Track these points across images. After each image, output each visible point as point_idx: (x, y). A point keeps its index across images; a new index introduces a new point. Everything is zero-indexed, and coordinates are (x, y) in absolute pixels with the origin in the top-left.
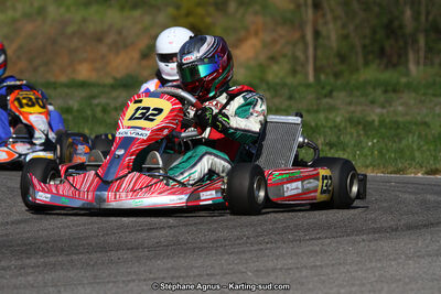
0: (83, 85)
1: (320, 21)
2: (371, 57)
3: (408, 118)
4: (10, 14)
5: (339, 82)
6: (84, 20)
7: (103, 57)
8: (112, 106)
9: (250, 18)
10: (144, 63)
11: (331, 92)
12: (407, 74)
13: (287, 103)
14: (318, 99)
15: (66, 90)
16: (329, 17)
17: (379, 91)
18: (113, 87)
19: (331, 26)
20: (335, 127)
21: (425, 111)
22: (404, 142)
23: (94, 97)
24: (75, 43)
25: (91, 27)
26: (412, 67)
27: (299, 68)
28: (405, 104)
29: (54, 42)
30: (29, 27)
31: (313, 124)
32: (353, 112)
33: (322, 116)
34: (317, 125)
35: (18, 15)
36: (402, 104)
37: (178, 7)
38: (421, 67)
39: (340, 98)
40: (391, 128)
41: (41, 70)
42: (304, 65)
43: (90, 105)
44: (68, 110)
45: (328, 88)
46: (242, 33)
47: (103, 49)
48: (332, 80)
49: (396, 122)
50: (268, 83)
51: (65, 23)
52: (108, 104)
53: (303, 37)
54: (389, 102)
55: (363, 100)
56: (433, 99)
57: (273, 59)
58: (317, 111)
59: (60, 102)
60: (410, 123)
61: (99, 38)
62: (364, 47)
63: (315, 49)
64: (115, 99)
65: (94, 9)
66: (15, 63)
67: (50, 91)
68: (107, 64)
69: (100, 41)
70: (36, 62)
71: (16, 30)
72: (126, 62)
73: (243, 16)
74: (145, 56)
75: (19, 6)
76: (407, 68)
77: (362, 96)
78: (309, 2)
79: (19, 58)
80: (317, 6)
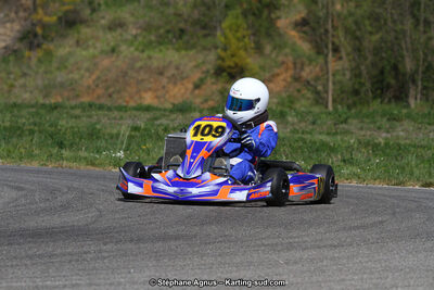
0: (148, 109)
2: (378, 92)
3: (408, 142)
4: (91, 51)
5: (353, 111)
6: (150, 58)
7: (164, 87)
8: (171, 126)
9: (281, 59)
10: (197, 92)
11: (346, 119)
12: (408, 106)
13: (311, 127)
14: (335, 124)
15: (134, 112)
17: (385, 120)
18: (171, 111)
20: (349, 147)
21: (421, 135)
22: (405, 160)
23: (156, 119)
24: (142, 75)
25: (155, 64)
26: (412, 102)
28: (406, 130)
29: (125, 74)
30: (106, 62)
31: (332, 144)
32: (364, 136)
33: (339, 137)
34: (334, 145)
35: (97, 52)
36: (403, 130)
37: (225, 49)
38: (418, 101)
39: (354, 124)
40: (394, 149)
41: (115, 96)
43: (153, 125)
44: (136, 129)
45: (344, 116)
46: (276, 70)
47: (164, 81)
48: (345, 110)
49: (399, 145)
50: (296, 111)
51: (134, 60)
52: (168, 125)
54: (393, 128)
55: (372, 126)
56: (429, 127)
58: (336, 134)
59: (130, 122)
60: (410, 145)
61: (161, 72)
62: (373, 84)
64: (172, 120)
66: (94, 90)
67: (121, 113)
68: (167, 92)
69: (161, 74)
70: (111, 90)
71: (95, 65)
72: (183, 91)
73: (277, 56)
74: (197, 87)
75: (98, 45)
76: (407, 102)
77: (371, 123)
78: (330, 47)
79: (97, 86)
80: (336, 51)
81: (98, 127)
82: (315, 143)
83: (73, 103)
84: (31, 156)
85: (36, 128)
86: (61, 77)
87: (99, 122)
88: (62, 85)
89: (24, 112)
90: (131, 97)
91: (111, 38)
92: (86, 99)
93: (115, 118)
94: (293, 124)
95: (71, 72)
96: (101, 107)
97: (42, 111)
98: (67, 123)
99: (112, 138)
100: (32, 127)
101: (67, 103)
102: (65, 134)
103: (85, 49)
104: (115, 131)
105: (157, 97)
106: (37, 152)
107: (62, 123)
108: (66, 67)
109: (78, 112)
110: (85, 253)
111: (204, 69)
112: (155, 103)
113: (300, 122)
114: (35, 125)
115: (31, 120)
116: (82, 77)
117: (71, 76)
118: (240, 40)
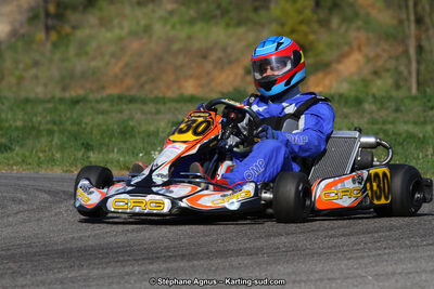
0: (192, 99)
1: (423, 37)
4: (117, 32)
6: (189, 38)
7: (208, 74)
9: (353, 34)
10: (249, 78)
13: (393, 115)
14: (424, 111)
15: (174, 105)
16: (432, 31)
24: (181, 60)
25: (196, 45)
27: (402, 83)
29: (160, 59)
30: (135, 45)
31: (421, 135)
33: (429, 128)
34: (424, 136)
35: (124, 33)
37: (283, 25)
41: (147, 87)
42: (407, 80)
46: (346, 48)
47: (208, 66)
50: (374, 96)
51: (170, 41)
53: (406, 52)
57: (376, 73)
58: (424, 123)
59: (169, 117)
61: (204, 55)
63: (419, 62)
65: (198, 26)
66: (122, 80)
67: (158, 107)
68: (212, 80)
69: (205, 57)
70: (144, 79)
71: (123, 49)
72: (231, 78)
73: (346, 31)
75: (126, 24)
78: (412, 18)
79: (126, 75)
80: (419, 21)
81: (131, 123)
82: (400, 135)
83: (99, 96)
84: (52, 161)
85: (55, 128)
86: (80, 65)
87: (132, 118)
88: (83, 74)
89: (40, 109)
90: (168, 87)
91: (141, 15)
92: (113, 91)
93: (151, 113)
94: (371, 113)
95: (94, 58)
96: (132, 100)
97: (62, 107)
98: (93, 120)
99: (149, 136)
100: (49, 126)
101: (91, 97)
102: (91, 133)
104: (152, 128)
105: (201, 86)
106: (58, 155)
107: (87, 119)
108: (87, 53)
109: (105, 106)
110: (127, 274)
112: (199, 92)
113: (379, 110)
114: (55, 123)
115: (48, 118)
116: (108, 64)
117: (93, 64)
118: (300, 12)
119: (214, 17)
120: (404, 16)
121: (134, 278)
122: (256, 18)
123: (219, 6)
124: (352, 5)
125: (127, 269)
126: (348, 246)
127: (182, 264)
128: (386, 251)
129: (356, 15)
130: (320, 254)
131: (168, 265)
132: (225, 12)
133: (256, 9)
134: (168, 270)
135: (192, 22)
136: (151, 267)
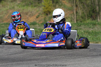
1: (77, 9)
2: (89, 17)
3: (98, 31)
4: (6, 8)
5: (82, 23)
6: (23, 10)
7: (28, 18)
10: (37, 19)
11: (80, 25)
14: (77, 27)
16: (79, 8)
17: (91, 25)
18: (30, 25)
19: (80, 10)
20: (82, 33)
22: (98, 36)
25: (25, 11)
26: (98, 20)
27: (72, 20)
28: (98, 28)
30: (11, 11)
32: (86, 30)
33: (78, 31)
35: (8, 8)
36: (97, 28)
37: (45, 6)
38: (100, 20)
39: (82, 27)
40: (94, 33)
42: (74, 19)
45: (80, 24)
47: (28, 16)
49: (96, 32)
53: (73, 13)
54: (94, 27)
55: (88, 27)
62: (88, 15)
63: (76, 16)
65: (25, 7)
66: (7, 20)
68: (29, 19)
69: (27, 14)
71: (8, 12)
72: (33, 19)
74: (37, 17)
75: (8, 6)
76: (97, 20)
77: (88, 26)
78: (75, 5)
79: (8, 18)
80: (76, 6)
83: (2, 23)
91: (12, 5)
92: (5, 22)
95: (1, 14)
98: (1, 29)
103: (4, 8)
109: (3, 25)
110: (8, 65)
111: (39, 12)
116: (4, 16)
118: (49, 4)
119: (29, 5)
120: (73, 5)
121: (10, 66)
122: (39, 5)
123: (30, 2)
124: (61, 2)
125: (8, 64)
126: (59, 58)
127: (21, 62)
128: (68, 59)
129: (62, 4)
130: (53, 60)
131: (17, 63)
132: (31, 4)
133: (39, 3)
134: (17, 64)
135: (24, 6)
136: (13, 63)
